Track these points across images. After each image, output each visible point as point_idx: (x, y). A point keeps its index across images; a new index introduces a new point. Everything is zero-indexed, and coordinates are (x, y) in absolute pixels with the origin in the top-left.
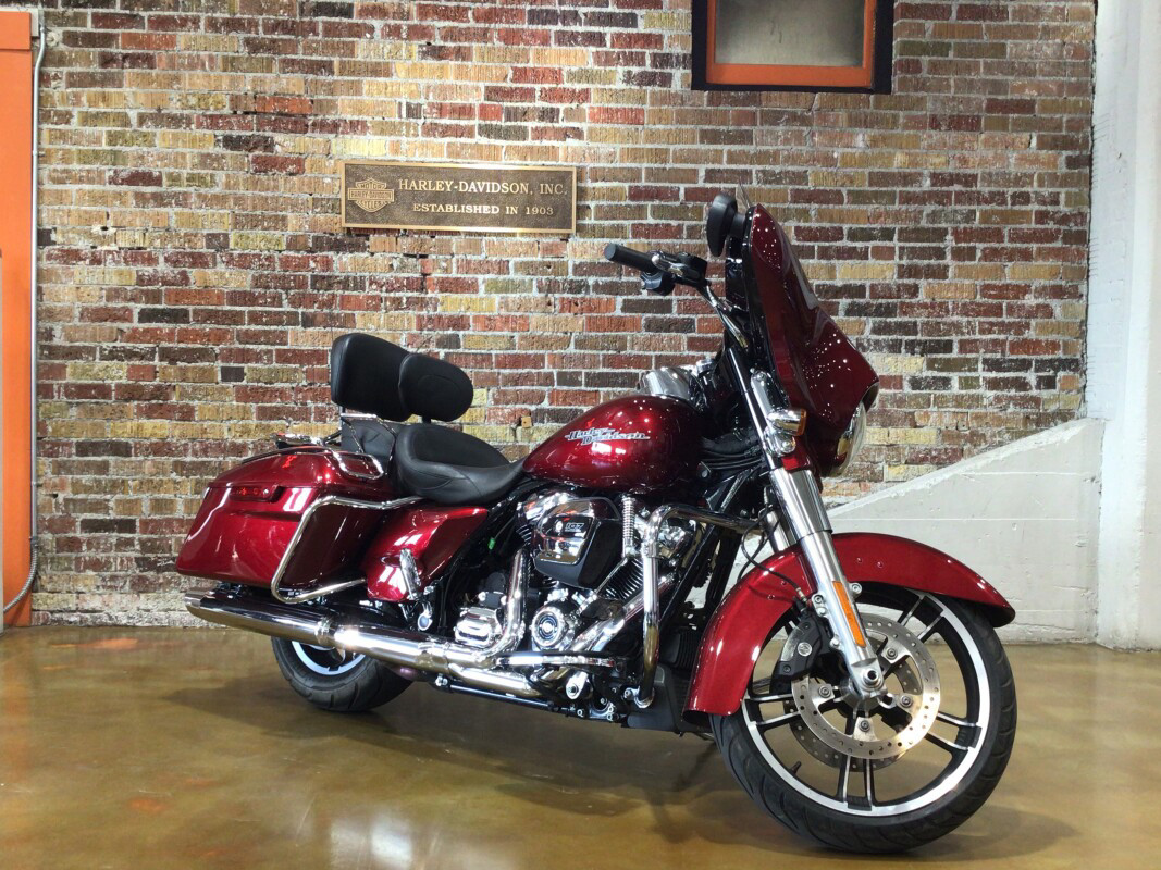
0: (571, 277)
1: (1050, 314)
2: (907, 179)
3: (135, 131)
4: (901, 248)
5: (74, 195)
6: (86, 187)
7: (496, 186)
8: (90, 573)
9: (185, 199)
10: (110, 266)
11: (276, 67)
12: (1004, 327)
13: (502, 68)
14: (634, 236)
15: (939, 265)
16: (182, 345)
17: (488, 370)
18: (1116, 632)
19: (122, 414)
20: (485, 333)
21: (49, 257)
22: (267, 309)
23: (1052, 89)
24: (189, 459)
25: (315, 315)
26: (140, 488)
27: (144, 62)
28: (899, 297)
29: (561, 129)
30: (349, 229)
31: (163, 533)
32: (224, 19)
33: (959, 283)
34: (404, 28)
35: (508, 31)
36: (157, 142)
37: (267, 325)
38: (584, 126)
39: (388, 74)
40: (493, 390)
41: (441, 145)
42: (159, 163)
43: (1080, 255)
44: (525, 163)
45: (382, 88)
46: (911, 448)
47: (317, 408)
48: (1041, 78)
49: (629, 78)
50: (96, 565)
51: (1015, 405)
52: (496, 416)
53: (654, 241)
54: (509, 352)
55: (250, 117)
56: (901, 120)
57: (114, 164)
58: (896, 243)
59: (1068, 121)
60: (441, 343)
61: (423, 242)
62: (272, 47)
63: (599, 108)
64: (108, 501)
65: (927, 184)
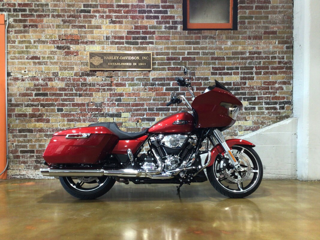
0: (151, 82)
1: (283, 89)
2: (242, 53)
3: (33, 45)
4: (241, 72)
5: (17, 62)
6: (20, 60)
7: (130, 58)
8: (23, 165)
9: (46, 63)
10: (27, 82)
11: (70, 27)
12: (270, 93)
13: (131, 26)
14: (169, 70)
15: (252, 76)
16: (46, 103)
17: (129, 108)
18: (302, 176)
19: (30, 121)
20: (128, 98)
21: (10, 80)
22: (69, 92)
23: (281, 28)
24: (49, 133)
25: (82, 93)
26: (35, 142)
27: (35, 26)
28: (241, 85)
29: (147, 42)
30: (91, 70)
31: (42, 153)
32: (56, 14)
33: (257, 81)
34: (105, 16)
35: (133, 16)
36: (39, 48)
37: (69, 96)
38: (154, 41)
39: (101, 28)
40: (131, 113)
41: (115, 47)
42: (39, 54)
43: (290, 73)
44: (138, 51)
45: (99, 32)
46: (245, 126)
47: (83, 119)
48: (278, 25)
49: (166, 28)
50: (24, 162)
51: (274, 114)
52: (132, 120)
53: (173, 72)
54: (135, 102)
55: (63, 41)
56: (240, 37)
57: (27, 54)
58: (240, 71)
59: (286, 36)
60: (116, 100)
61: (111, 73)
62: (69, 22)
63: (158, 36)
64: (27, 145)
65: (248, 55)
